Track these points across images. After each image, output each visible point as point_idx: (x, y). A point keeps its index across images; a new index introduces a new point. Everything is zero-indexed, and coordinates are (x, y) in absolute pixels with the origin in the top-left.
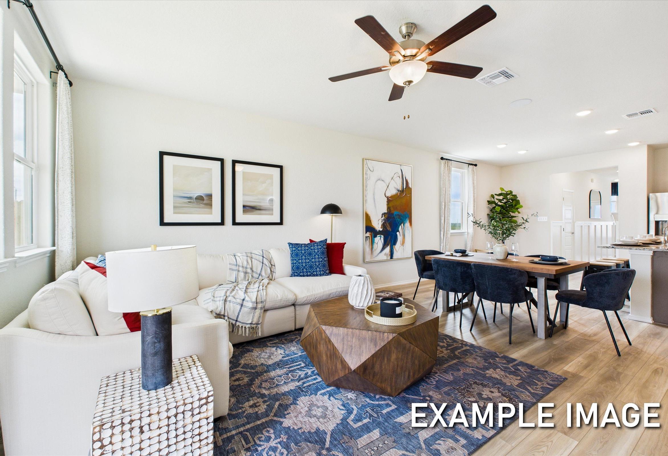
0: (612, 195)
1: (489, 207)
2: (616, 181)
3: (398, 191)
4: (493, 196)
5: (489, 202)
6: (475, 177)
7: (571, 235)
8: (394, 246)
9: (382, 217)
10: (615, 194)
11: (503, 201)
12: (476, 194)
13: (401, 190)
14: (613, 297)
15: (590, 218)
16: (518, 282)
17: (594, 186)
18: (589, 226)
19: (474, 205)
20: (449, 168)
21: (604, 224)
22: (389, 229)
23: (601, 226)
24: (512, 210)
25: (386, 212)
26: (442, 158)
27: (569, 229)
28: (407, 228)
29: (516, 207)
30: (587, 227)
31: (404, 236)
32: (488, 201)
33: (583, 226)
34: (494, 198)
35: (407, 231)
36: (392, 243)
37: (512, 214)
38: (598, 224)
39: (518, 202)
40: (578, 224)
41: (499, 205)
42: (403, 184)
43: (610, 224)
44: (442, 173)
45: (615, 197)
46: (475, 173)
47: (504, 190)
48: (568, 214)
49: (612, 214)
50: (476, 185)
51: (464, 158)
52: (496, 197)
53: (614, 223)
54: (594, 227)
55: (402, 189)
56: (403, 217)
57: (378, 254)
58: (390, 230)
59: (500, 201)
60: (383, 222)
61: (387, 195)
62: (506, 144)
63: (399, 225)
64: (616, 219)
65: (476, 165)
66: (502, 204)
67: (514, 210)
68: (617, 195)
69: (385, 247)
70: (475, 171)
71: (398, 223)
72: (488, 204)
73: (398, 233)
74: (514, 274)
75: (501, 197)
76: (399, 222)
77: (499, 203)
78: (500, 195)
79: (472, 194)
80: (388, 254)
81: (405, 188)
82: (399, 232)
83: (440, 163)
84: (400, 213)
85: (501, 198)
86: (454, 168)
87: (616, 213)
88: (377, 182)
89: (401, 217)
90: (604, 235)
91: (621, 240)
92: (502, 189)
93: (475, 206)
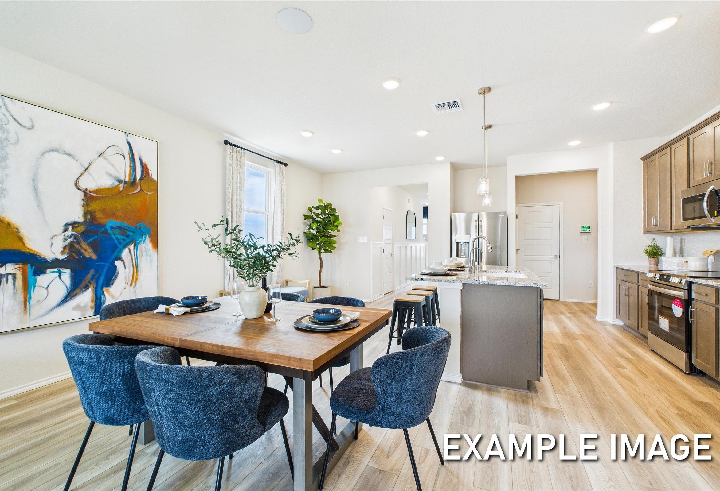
0: (424, 218)
1: (305, 223)
2: (426, 204)
3: (120, 181)
4: (310, 209)
5: (306, 217)
6: (285, 180)
7: (390, 257)
8: (104, 289)
9: (65, 231)
10: (425, 218)
11: (320, 216)
12: (285, 205)
13: (127, 180)
14: (419, 398)
15: (407, 239)
16: (235, 399)
17: (410, 207)
18: (406, 247)
19: (283, 218)
20: (240, 160)
21: (418, 245)
22: (89, 253)
23: (416, 247)
24: (330, 227)
25: (80, 218)
26: (226, 142)
27: (388, 250)
28: (144, 253)
29: (335, 224)
30: (405, 248)
31: (136, 267)
32: (305, 215)
33: (401, 247)
34: (311, 211)
35: (144, 258)
36: (101, 282)
37: (332, 233)
38: (413, 245)
39: (337, 218)
40: (397, 245)
41: (317, 222)
42: (135, 170)
43: (422, 245)
44: (227, 165)
45: (426, 220)
46: (284, 175)
47: (322, 201)
48: (388, 235)
49: (424, 235)
50: (285, 191)
51: (266, 151)
52: (314, 210)
53: (425, 244)
54: (410, 247)
55: (130, 179)
56: (133, 232)
57: (52, 310)
58: (94, 257)
59: (318, 216)
60: (68, 241)
61: (83, 184)
62: (313, 133)
63: (120, 247)
64: (427, 240)
65: (286, 165)
66: (320, 219)
67: (332, 228)
68: (427, 218)
69: (75, 292)
70: (284, 172)
71: (120, 243)
72: (305, 219)
73: (118, 263)
74: (221, 383)
75: (318, 211)
76: (122, 241)
77: (317, 219)
78: (318, 208)
79: (280, 204)
80: (85, 306)
81: (138, 176)
82: (123, 261)
83: (225, 149)
84: (125, 224)
85: (320, 213)
86: (249, 162)
87: (426, 235)
88: (47, 155)
89: (128, 233)
90: (418, 255)
91: (431, 267)
92: (320, 201)
93: (285, 220)
